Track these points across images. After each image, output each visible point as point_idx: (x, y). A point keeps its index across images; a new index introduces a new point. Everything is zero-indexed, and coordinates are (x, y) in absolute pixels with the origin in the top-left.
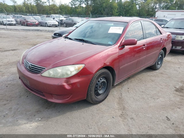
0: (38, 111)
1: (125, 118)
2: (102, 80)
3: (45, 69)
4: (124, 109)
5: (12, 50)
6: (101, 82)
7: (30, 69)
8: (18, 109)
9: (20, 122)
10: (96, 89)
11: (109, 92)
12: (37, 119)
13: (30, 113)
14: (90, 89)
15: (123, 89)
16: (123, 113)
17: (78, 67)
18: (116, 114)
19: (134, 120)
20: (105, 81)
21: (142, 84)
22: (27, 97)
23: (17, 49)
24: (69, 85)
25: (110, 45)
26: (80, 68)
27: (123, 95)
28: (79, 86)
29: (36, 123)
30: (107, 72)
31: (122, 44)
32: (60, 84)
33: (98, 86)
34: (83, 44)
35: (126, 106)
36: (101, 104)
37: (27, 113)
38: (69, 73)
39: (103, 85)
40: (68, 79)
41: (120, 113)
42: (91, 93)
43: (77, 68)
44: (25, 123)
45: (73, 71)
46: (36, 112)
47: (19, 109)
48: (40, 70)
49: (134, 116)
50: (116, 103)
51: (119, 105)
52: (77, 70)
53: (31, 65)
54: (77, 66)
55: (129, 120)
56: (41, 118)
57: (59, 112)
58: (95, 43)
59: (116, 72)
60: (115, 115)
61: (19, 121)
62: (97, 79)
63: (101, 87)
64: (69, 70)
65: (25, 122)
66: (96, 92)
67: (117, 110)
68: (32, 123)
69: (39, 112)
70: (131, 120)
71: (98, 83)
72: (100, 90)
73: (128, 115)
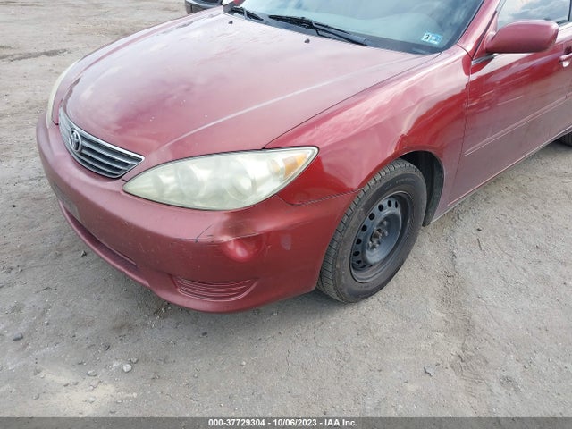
0: (122, 327)
1: (477, 379)
2: (387, 212)
3: (139, 160)
4: (468, 328)
5: (47, 54)
6: (383, 217)
7: (82, 154)
8: (43, 314)
9: (49, 377)
10: (359, 247)
11: (408, 253)
12: (115, 364)
13: (90, 331)
14: (333, 252)
15: (460, 231)
16: (464, 349)
17: (284, 160)
18: (438, 357)
19: (517, 390)
20: (397, 211)
21: (533, 210)
22: (85, 254)
23: (65, 50)
24: (242, 242)
25: (434, 50)
26: (295, 165)
27: (460, 260)
28: (287, 245)
29: (110, 389)
30: (411, 175)
31: (485, 46)
32: (204, 238)
33: (366, 237)
34: (308, 41)
35: (476, 317)
36: (372, 300)
37: (79, 335)
38: (245, 184)
39: (388, 228)
40: (240, 218)
41: (455, 348)
42: (338, 266)
43: (282, 165)
44: (66, 385)
45: (264, 180)
46: (114, 328)
47: (49, 315)
48: (120, 162)
49: (515, 370)
50: (433, 301)
51: (445, 310)
52: (281, 176)
53: (84, 138)
54: (281, 158)
55: (497, 389)
56: (131, 362)
57: (205, 334)
58: (361, 39)
59: (447, 172)
60: (436, 360)
61: (42, 374)
62: (368, 207)
63: (376, 236)
64: (244, 173)
65: (65, 377)
66: (359, 258)
67: (441, 335)
68: (94, 383)
69: (124, 332)
70: (503, 392)
71: (368, 222)
72: (374, 247)
73: (486, 362)
